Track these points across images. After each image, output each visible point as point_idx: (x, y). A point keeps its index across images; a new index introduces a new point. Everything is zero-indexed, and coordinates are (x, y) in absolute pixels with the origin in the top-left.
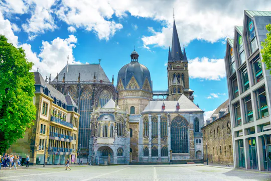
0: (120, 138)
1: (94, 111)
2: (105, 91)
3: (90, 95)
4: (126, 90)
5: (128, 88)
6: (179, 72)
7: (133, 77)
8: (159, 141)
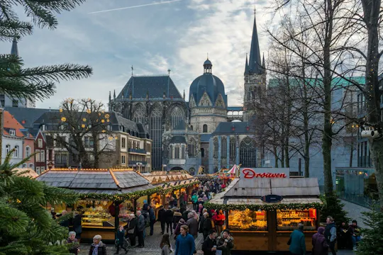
0: (191, 159)
1: (166, 132)
2: (176, 108)
3: (161, 113)
4: (197, 107)
5: (200, 105)
6: (255, 85)
7: (205, 93)
8: (228, 161)
